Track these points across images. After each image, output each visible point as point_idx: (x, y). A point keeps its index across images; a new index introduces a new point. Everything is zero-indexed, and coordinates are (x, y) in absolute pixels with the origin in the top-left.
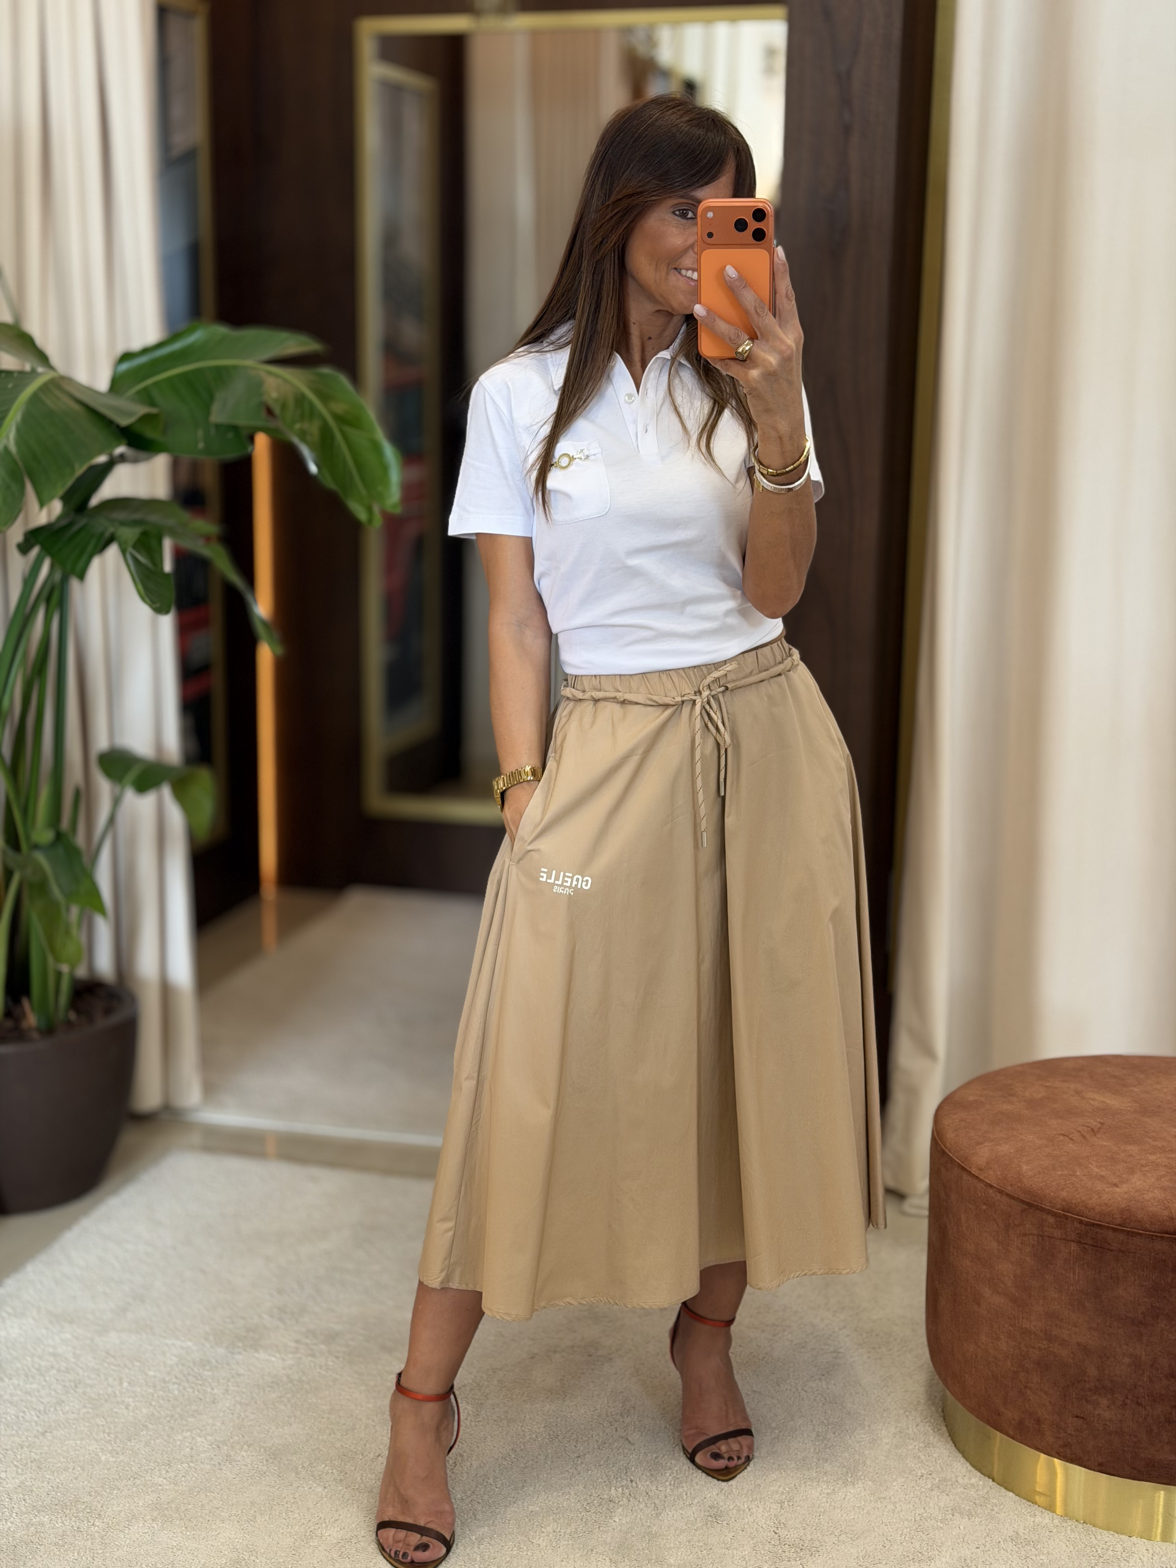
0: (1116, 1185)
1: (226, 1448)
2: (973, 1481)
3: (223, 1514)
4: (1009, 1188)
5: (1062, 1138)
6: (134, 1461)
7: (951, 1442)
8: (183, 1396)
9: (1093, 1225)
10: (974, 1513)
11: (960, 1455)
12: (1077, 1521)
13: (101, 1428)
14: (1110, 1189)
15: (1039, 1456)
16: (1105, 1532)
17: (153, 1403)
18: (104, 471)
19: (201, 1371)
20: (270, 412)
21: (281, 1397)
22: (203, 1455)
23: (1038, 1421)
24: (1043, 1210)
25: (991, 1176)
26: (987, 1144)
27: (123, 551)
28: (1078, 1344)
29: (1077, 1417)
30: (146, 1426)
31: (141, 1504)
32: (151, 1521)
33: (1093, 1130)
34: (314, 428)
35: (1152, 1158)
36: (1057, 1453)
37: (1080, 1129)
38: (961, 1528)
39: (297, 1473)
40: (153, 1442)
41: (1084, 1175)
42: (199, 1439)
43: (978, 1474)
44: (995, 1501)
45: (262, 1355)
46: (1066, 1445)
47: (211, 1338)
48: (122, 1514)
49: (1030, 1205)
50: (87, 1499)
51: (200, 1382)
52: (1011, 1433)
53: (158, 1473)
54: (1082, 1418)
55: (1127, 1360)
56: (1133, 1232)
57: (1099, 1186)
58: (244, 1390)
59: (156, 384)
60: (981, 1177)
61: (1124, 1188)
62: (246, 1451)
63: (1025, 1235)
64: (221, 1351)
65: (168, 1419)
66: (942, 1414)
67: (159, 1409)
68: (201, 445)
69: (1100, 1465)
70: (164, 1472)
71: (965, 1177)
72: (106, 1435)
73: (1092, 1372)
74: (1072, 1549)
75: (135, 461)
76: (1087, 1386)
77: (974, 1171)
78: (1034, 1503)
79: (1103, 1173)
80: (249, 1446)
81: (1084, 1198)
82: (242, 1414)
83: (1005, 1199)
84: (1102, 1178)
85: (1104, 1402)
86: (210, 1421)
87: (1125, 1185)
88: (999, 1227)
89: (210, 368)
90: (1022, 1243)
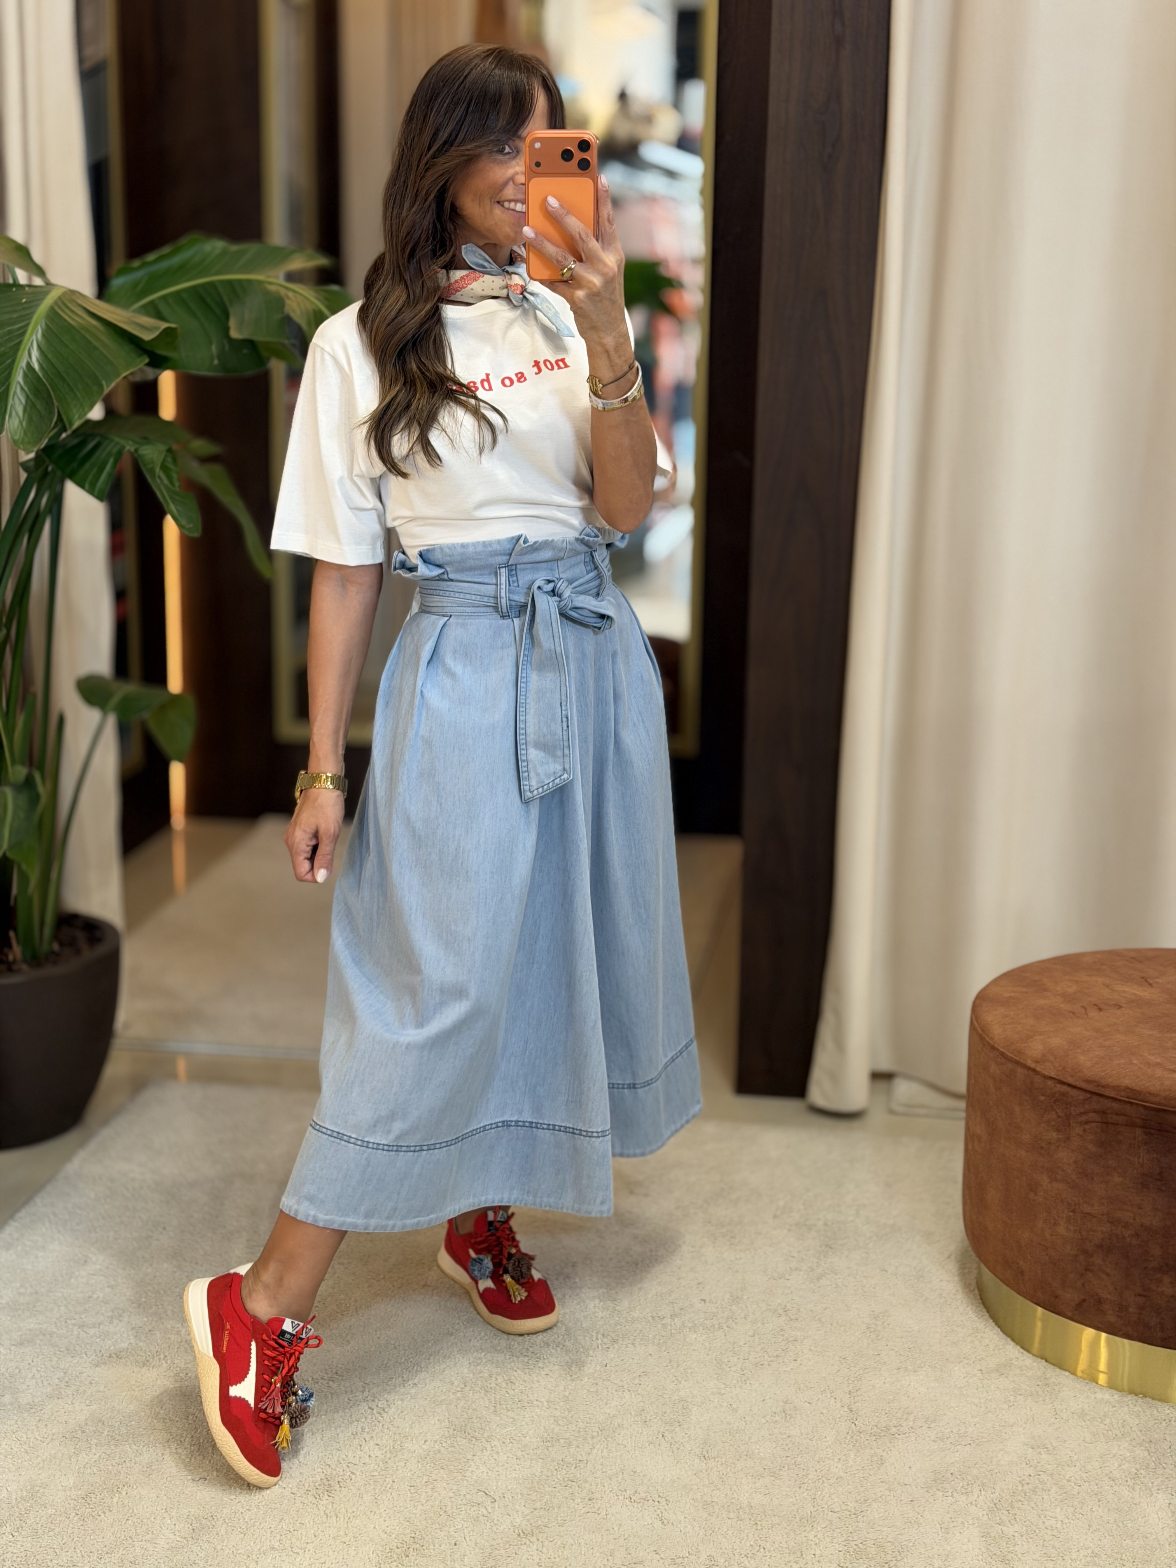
4: (1069, 1079)
7: (996, 1327)
11: (1009, 1339)
23: (1100, 1301)
25: (1047, 1070)
26: (1038, 1038)
28: (1142, 1225)
29: (1140, 1295)
41: (1141, 1063)
52: (1069, 1314)
57: (1159, 1072)
60: (1038, 1069)
63: (1086, 1123)
66: (980, 1301)
68: (214, 361)
71: (1020, 1070)
73: (1156, 1251)
76: (1151, 1265)
77: (1030, 1063)
79: (1158, 1060)
81: (1147, 1085)
84: (1158, 1064)
85: (1167, 1279)
88: (1059, 1117)
89: (221, 282)
90: (1084, 1130)
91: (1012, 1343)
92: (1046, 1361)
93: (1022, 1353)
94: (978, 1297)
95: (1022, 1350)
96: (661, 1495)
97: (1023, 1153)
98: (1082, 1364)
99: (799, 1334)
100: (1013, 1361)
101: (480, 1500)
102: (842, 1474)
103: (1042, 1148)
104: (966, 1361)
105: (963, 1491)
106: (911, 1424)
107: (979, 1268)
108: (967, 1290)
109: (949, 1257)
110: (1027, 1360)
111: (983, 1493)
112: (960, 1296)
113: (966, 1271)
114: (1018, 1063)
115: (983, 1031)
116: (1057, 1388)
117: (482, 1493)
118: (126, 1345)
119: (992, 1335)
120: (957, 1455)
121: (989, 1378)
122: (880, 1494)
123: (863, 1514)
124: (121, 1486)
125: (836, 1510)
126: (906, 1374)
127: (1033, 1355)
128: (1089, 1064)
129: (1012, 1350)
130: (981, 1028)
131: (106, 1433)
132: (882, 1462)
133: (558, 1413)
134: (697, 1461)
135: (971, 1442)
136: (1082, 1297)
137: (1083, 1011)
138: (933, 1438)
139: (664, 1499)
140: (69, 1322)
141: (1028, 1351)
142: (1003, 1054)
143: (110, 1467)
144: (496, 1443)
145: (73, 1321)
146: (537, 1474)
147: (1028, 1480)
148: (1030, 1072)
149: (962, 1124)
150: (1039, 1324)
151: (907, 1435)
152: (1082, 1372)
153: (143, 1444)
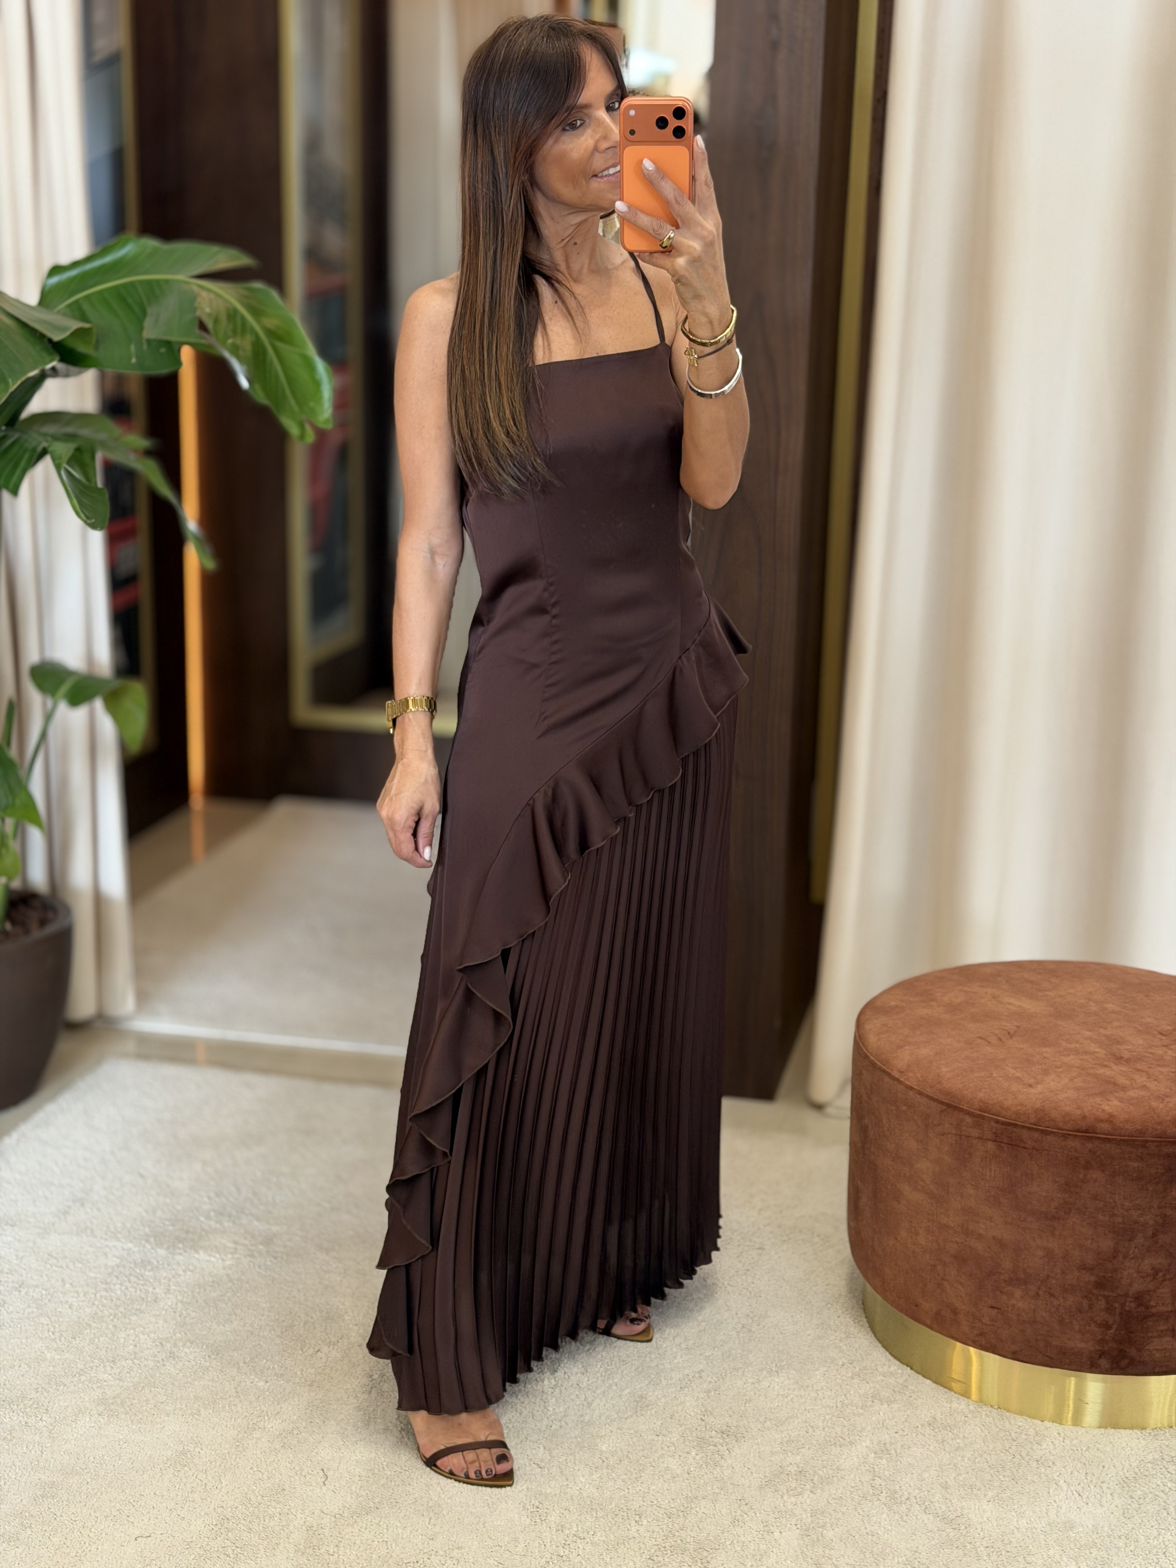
0: (1030, 1086)
1: (168, 1345)
2: (893, 1369)
3: (168, 1408)
4: (928, 1090)
5: (979, 1041)
6: (79, 1359)
7: (871, 1333)
8: (125, 1295)
9: (1009, 1124)
10: (893, 1399)
11: (880, 1345)
12: (992, 1406)
13: (46, 1327)
14: (1026, 1090)
15: (955, 1346)
16: (1019, 1417)
17: (97, 1303)
18: (35, 384)
19: (143, 1271)
20: (202, 326)
21: (221, 1296)
22: (147, 1352)
23: (955, 1312)
24: (961, 1110)
25: (911, 1079)
26: (907, 1047)
27: (58, 467)
28: (994, 1238)
29: (992, 1307)
30: (90, 1326)
31: (87, 1399)
32: (97, 1416)
33: (1009, 1033)
34: (246, 343)
35: (1066, 1059)
36: (973, 1342)
37: (997, 1032)
38: (881, 1414)
39: (239, 1368)
40: (97, 1340)
41: (1000, 1077)
42: (142, 1337)
43: (897, 1362)
44: (913, 1388)
45: (202, 1255)
46: (981, 1334)
47: (152, 1240)
48: (69, 1410)
49: (949, 1106)
50: (33, 1395)
51: (142, 1282)
52: (928, 1323)
53: (103, 1370)
54: (997, 1308)
55: (1040, 1253)
56: (1047, 1131)
57: (1015, 1087)
58: (185, 1290)
59: (87, 298)
60: (902, 1079)
61: (1040, 1088)
62: (188, 1348)
63: (943, 1135)
64: (162, 1252)
65: (112, 1317)
66: (862, 1306)
67: (101, 1308)
68: (134, 360)
69: (1014, 1353)
70: (109, 1368)
71: (886, 1079)
72: (51, 1334)
73: (1007, 1264)
74: (987, 1432)
75: (67, 375)
76: (1002, 1277)
77: (895, 1074)
78: (951, 1389)
79: (1018, 1075)
80: (192, 1343)
81: (1000, 1099)
82: (184, 1312)
83: (924, 1100)
84: (1018, 1079)
85: (1018, 1293)
86: (153, 1320)
87: (1039, 1086)
88: (919, 1127)
89: (141, 282)
90: (941, 1142)
91: (882, 1350)
92: (912, 1369)
93: (889, 1360)
94: (860, 1302)
136: (940, 1307)
142: (873, 1065)
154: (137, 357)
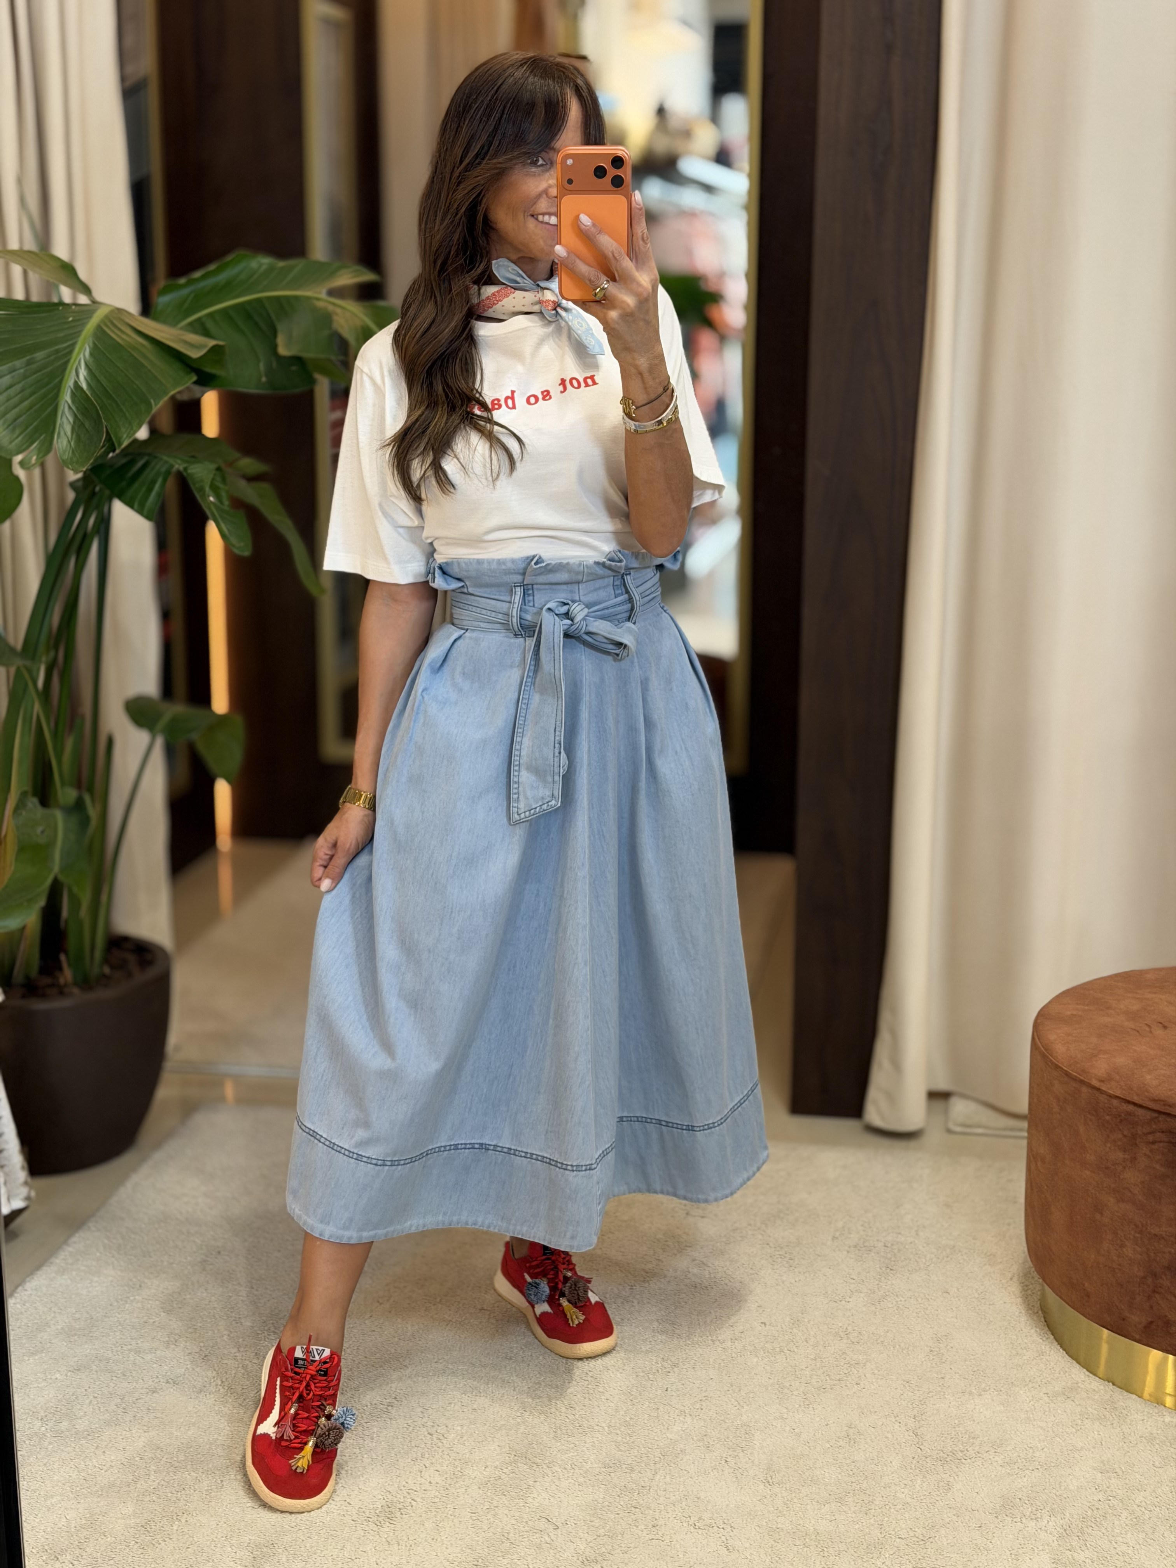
7: (1061, 1350)
23: (1168, 1323)
25: (1113, 1089)
26: (1101, 1056)
52: (1138, 1337)
59: (211, 315)
63: (1154, 1143)
66: (1045, 1324)
68: (264, 379)
71: (1084, 1089)
77: (1094, 1082)
88: (1125, 1136)
89: (268, 298)
90: (1151, 1151)
91: (1078, 1366)
92: (1114, 1384)
93: (1088, 1376)
94: (1043, 1319)
95: (1087, 1373)
96: (725, 1521)
97: (1088, 1173)
98: (1149, 1387)
99: (860, 1357)
100: (1079, 1385)
101: (543, 1528)
102: (909, 1500)
103: (1107, 1168)
104: (1031, 1385)
105: (1033, 1517)
106: (977, 1448)
107: (1043, 1290)
108: (1030, 1312)
109: (1011, 1279)
110: (1095, 1384)
111: (1053, 1518)
112: (1024, 1318)
113: (1029, 1292)
114: (1082, 1082)
115: (1046, 1050)
116: (1125, 1412)
117: (544, 1520)
118: (183, 1370)
119: (1056, 1357)
120: (1025, 1480)
121: (1055, 1401)
122: (947, 1520)
123: (931, 1540)
124: (180, 1514)
125: (903, 1537)
126: (971, 1397)
127: (1100, 1378)
128: (1155, 1083)
129: (1078, 1373)
130: (1043, 1046)
131: (164, 1459)
132: (949, 1487)
133: (620, 1439)
134: (762, 1487)
135: (1039, 1467)
136: (1150, 1320)
137: (1147, 1029)
138: (1000, 1462)
139: (729, 1527)
140: (125, 1348)
141: (1095, 1375)
142: (1067, 1074)
143: (170, 1495)
144: (557, 1469)
145: (129, 1347)
146: (600, 1500)
147: (1097, 1506)
148: (1095, 1092)
149: (1024, 1143)
150: (1105, 1348)
151: (973, 1460)
152: (1150, 1395)
153: (201, 1470)
154: (267, 376)
